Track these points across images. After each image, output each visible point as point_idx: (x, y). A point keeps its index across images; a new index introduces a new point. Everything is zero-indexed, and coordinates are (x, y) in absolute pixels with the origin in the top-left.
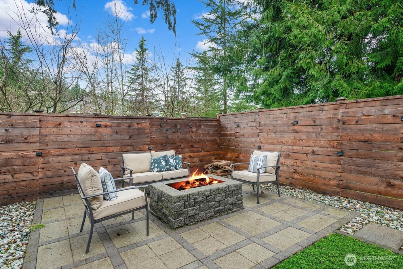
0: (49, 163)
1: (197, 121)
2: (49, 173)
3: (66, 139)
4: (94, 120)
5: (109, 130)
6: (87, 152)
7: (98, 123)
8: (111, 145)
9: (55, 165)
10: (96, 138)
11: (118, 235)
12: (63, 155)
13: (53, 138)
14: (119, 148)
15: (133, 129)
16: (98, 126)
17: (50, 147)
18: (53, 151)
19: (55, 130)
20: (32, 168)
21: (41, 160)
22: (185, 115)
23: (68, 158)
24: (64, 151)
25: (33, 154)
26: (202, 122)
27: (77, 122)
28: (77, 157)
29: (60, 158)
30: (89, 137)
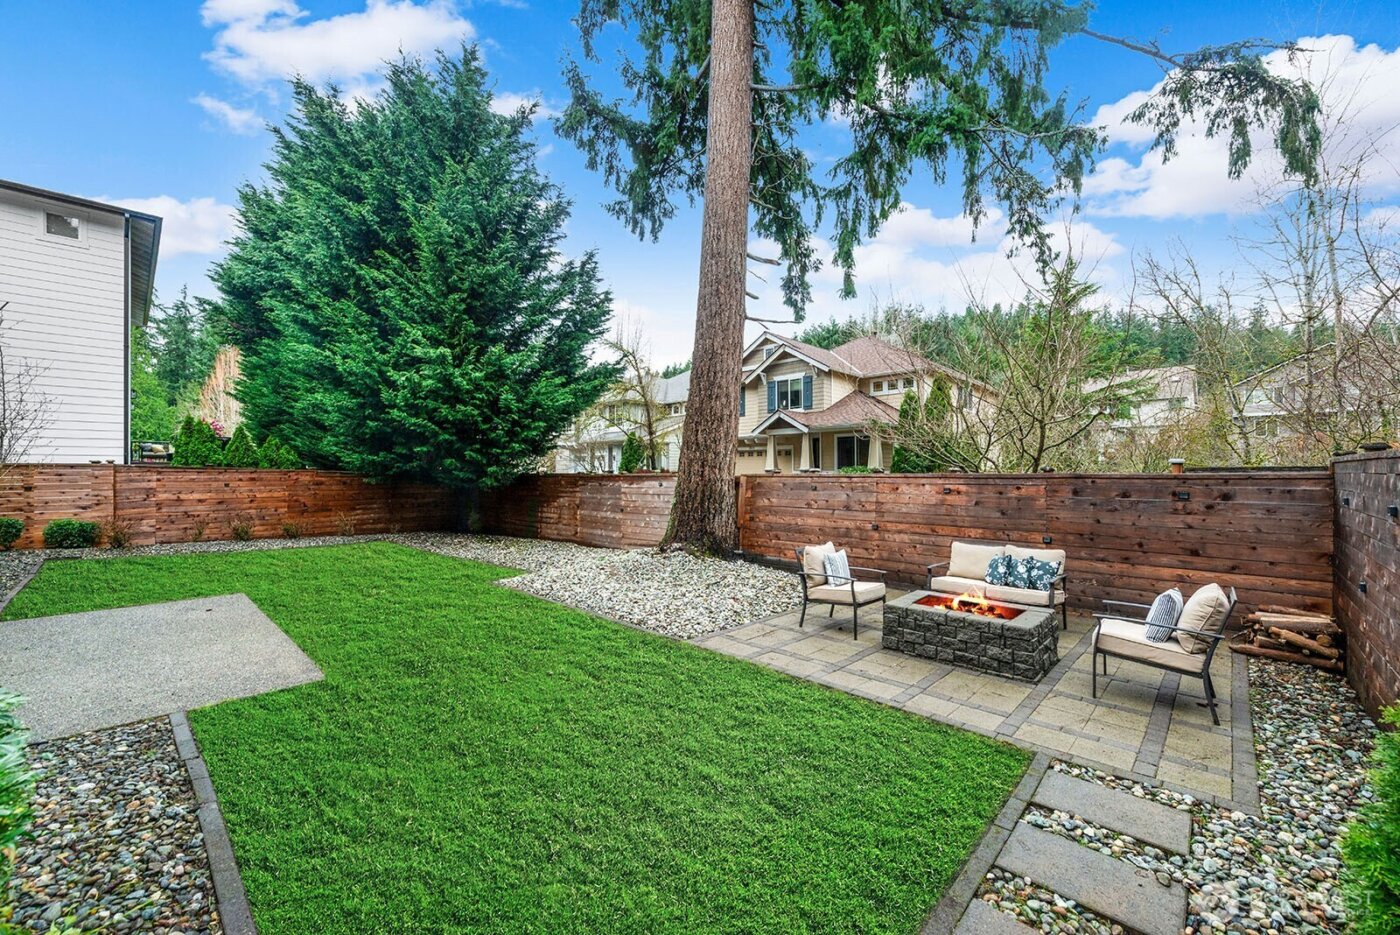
0: (884, 540)
1: (1213, 481)
2: (885, 555)
3: (904, 510)
4: (940, 481)
5: (964, 498)
6: (930, 532)
7: (947, 486)
8: (966, 524)
9: (893, 544)
10: (943, 510)
11: (840, 629)
12: (900, 532)
13: (888, 507)
14: (980, 531)
15: (1009, 498)
16: (949, 492)
17: (886, 519)
18: (889, 525)
19: (892, 496)
20: (869, 544)
21: (876, 535)
22: (1181, 464)
23: (906, 538)
24: (901, 527)
25: (869, 526)
26: (1236, 485)
27: (918, 485)
28: (917, 537)
29: (896, 536)
30: (933, 509)
